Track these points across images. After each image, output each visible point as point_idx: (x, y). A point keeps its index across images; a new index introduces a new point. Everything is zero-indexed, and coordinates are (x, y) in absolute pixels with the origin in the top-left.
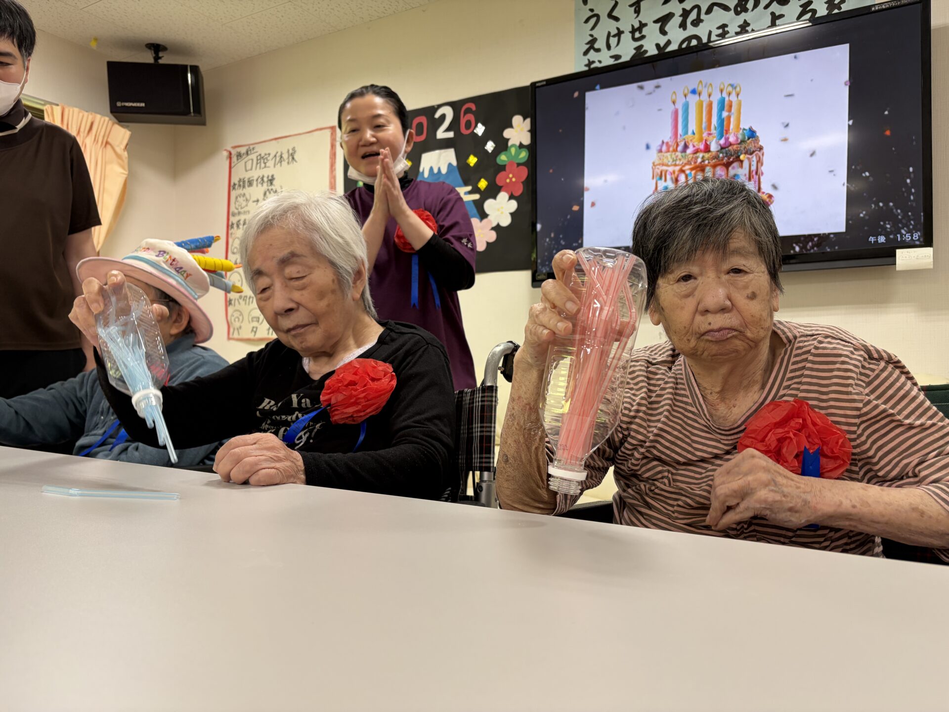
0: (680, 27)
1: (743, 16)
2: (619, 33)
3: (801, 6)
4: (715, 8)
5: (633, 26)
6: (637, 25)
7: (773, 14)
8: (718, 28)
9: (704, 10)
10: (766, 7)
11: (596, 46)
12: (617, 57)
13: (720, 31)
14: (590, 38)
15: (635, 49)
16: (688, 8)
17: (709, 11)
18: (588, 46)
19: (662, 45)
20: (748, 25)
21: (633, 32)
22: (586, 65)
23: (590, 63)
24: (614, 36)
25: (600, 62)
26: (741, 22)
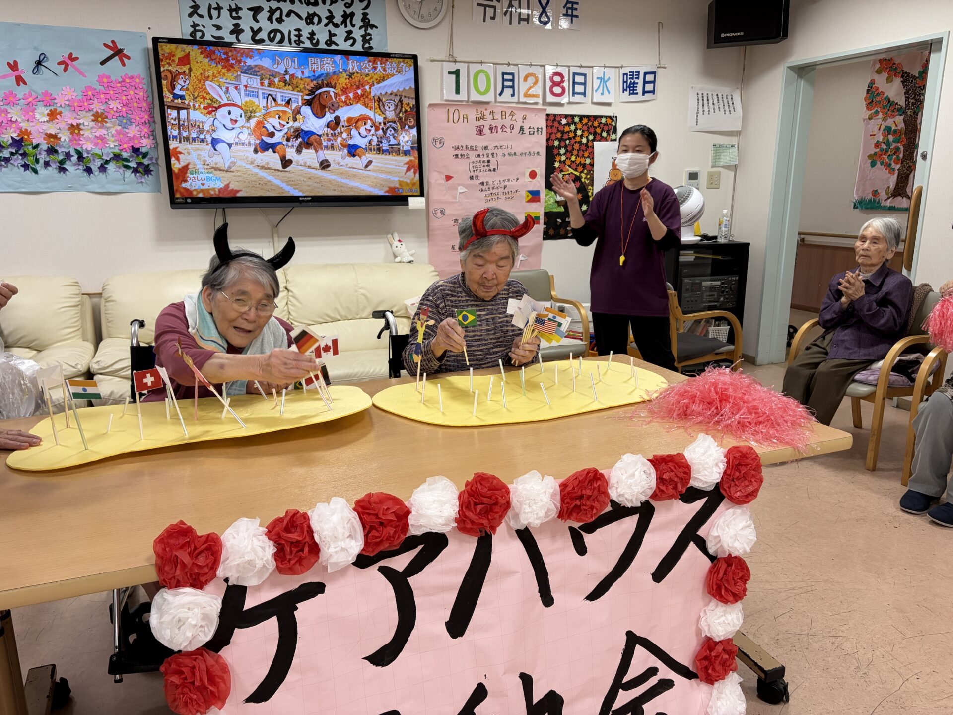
0: (268, 19)
1: (310, 28)
2: (219, 8)
3: (347, 32)
4: (292, 14)
5: (230, 6)
6: (234, 7)
7: (329, 31)
8: (296, 30)
9: (285, 13)
10: (326, 25)
11: (199, 12)
12: (219, 28)
13: (297, 33)
14: (193, 4)
15: (234, 25)
16: (274, 8)
17: (288, 15)
18: (192, 10)
19: (255, 29)
20: (315, 34)
21: (231, 10)
22: (191, 26)
23: (195, 26)
24: (215, 9)
25: (204, 27)
26: (310, 31)
